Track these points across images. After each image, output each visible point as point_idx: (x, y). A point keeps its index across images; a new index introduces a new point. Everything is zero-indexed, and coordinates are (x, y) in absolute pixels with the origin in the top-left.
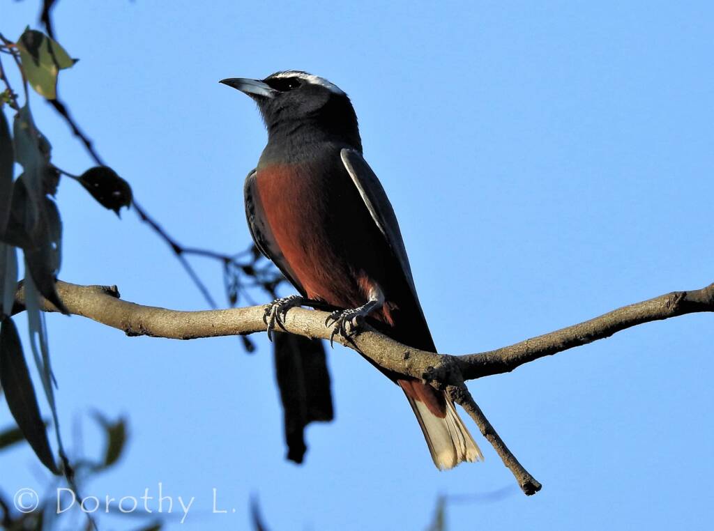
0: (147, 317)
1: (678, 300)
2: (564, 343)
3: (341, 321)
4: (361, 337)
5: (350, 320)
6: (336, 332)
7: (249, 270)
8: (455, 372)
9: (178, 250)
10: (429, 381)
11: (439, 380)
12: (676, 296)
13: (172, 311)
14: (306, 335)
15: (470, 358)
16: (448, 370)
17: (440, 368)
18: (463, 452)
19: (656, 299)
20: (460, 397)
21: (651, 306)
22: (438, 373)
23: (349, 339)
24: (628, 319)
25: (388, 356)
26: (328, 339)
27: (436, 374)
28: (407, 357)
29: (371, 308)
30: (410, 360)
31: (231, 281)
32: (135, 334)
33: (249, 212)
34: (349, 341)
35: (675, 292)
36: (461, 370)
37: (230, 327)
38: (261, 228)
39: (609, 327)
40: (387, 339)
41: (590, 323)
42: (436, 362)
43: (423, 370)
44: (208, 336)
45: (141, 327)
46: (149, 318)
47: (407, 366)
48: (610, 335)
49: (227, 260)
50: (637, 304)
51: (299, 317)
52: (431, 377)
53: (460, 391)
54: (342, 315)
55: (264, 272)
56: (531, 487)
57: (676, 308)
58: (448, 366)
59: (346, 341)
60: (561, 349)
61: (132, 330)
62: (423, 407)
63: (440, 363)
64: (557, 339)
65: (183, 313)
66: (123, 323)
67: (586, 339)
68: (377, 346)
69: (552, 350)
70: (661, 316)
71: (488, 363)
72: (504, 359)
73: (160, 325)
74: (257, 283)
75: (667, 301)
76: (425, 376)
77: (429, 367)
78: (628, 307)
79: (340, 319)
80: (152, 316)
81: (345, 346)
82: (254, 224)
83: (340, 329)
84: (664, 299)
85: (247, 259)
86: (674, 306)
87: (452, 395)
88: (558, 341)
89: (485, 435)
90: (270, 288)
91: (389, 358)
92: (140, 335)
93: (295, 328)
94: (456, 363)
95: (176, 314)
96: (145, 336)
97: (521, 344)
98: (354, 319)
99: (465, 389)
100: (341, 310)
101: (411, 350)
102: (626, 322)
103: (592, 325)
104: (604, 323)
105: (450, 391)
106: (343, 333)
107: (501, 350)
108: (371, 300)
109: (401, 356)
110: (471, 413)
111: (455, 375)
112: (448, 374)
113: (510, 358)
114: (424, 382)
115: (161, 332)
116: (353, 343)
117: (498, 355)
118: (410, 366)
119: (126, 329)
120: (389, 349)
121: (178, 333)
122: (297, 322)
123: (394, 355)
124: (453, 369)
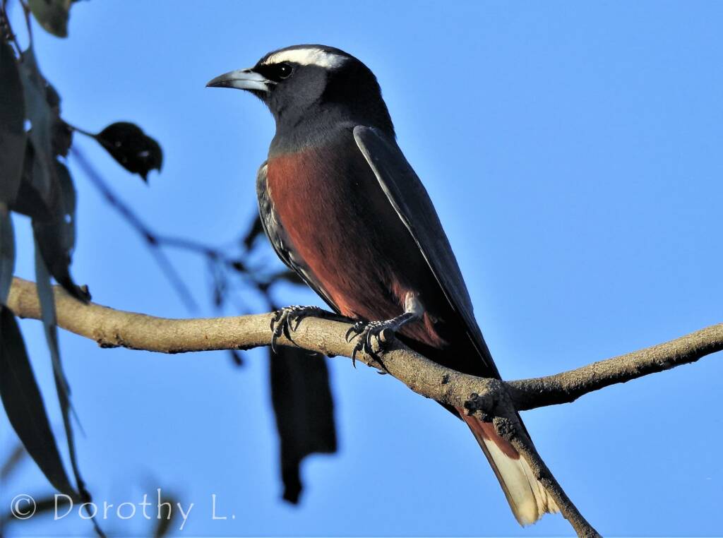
0: (125, 324)
2: (639, 368)
3: (365, 335)
4: (389, 355)
5: (377, 334)
6: (358, 348)
7: (239, 266)
8: (504, 400)
9: (151, 240)
10: (472, 411)
11: (484, 410)
13: (156, 318)
14: (321, 351)
15: (523, 384)
16: (496, 399)
17: (486, 395)
18: (545, 501)
20: (509, 432)
22: (483, 401)
23: (374, 357)
24: (719, 340)
25: (423, 379)
26: (350, 357)
27: (481, 403)
28: (445, 381)
29: (404, 321)
30: (449, 384)
32: (110, 346)
34: (376, 359)
36: (511, 398)
37: (227, 339)
39: (695, 350)
40: (421, 358)
41: (671, 344)
42: (482, 387)
43: (465, 397)
44: (200, 350)
45: (118, 337)
46: (127, 326)
47: (445, 391)
48: (695, 360)
49: (212, 255)
51: (313, 329)
52: (474, 406)
53: (510, 424)
54: (366, 328)
58: (496, 393)
59: (371, 359)
60: (635, 376)
61: (106, 340)
62: (493, 446)
63: (486, 390)
64: (631, 364)
65: (170, 321)
66: (95, 332)
67: (668, 364)
68: (409, 367)
69: (623, 377)
71: (546, 391)
72: (565, 385)
73: (139, 335)
76: (467, 405)
77: (473, 394)
79: (364, 332)
80: (132, 324)
81: (369, 365)
82: (271, 227)
83: (364, 345)
85: (236, 253)
87: (500, 429)
88: (633, 366)
89: (539, 479)
90: (264, 288)
91: (424, 382)
92: (116, 346)
93: (307, 343)
94: (506, 390)
95: (160, 321)
96: (122, 349)
97: (587, 368)
98: (382, 333)
100: (366, 322)
101: (451, 373)
102: (716, 344)
103: (674, 347)
104: (689, 344)
105: (498, 424)
106: (368, 350)
107: (561, 375)
108: (407, 312)
109: (438, 380)
111: (504, 405)
112: (496, 403)
113: (573, 385)
114: (466, 412)
115: (142, 343)
116: (381, 363)
117: (558, 381)
118: (449, 393)
119: (98, 338)
120: (423, 371)
121: (164, 346)
122: (311, 335)
123: (430, 378)
124: (502, 397)
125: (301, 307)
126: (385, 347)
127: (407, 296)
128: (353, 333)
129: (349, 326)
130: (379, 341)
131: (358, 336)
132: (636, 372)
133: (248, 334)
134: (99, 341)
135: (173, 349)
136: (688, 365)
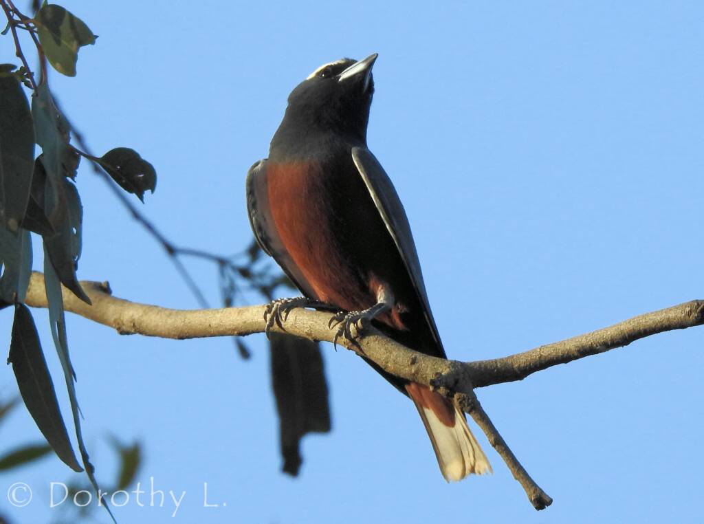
0: (140, 314)
1: (700, 308)
2: (579, 351)
3: (345, 323)
4: (366, 340)
5: (355, 322)
6: (339, 334)
7: (245, 273)
8: (464, 378)
9: (171, 250)
10: (436, 387)
11: (447, 387)
12: (698, 305)
13: (166, 309)
14: (307, 337)
15: (480, 365)
16: (457, 377)
17: (449, 374)
18: (472, 463)
19: (677, 308)
20: (468, 406)
21: (672, 315)
22: (446, 379)
23: (353, 341)
24: (647, 327)
25: (394, 361)
26: (332, 342)
27: (444, 381)
28: (414, 362)
29: (377, 311)
30: (417, 365)
31: (227, 284)
32: (128, 333)
33: (251, 206)
34: (354, 343)
35: (697, 301)
36: (470, 377)
37: (227, 327)
38: (263, 224)
39: (627, 335)
41: (607, 331)
42: (445, 367)
43: (430, 376)
44: (204, 337)
45: (134, 326)
46: (142, 316)
47: (413, 371)
48: (627, 344)
49: (222, 262)
50: (656, 312)
51: (301, 318)
52: (438, 383)
53: (469, 399)
54: (346, 317)
55: (261, 275)
56: (541, 502)
57: (698, 316)
58: (457, 373)
59: (350, 344)
60: (576, 358)
61: (124, 328)
62: (431, 414)
63: (448, 370)
64: (571, 346)
65: (178, 312)
66: (115, 321)
67: (603, 347)
68: (382, 350)
69: (566, 358)
70: (682, 325)
71: (499, 370)
72: (516, 366)
73: (153, 324)
74: (254, 287)
75: (688, 309)
76: (432, 382)
77: (437, 374)
78: (647, 315)
79: (345, 320)
80: (146, 314)
81: (349, 349)
82: (256, 220)
83: (344, 331)
84: (686, 307)
85: (243, 261)
86: (696, 315)
87: (460, 403)
88: (573, 349)
89: (494, 446)
90: (267, 291)
91: (395, 362)
92: (132, 334)
93: (296, 330)
94: (465, 370)
95: (171, 312)
96: (138, 335)
97: (534, 351)
98: (359, 321)
99: (474, 397)
100: (346, 312)
101: (419, 355)
102: (644, 330)
103: (609, 333)
104: (622, 331)
105: (458, 399)
106: (348, 335)
107: (512, 357)
108: (379, 302)
109: (407, 361)
110: (479, 422)
111: (464, 382)
112: (457, 382)
113: (522, 365)
114: (431, 388)
115: (155, 330)
116: (359, 347)
117: (509, 362)
118: (417, 372)
119: (117, 327)
120: (395, 353)
121: (173, 333)
122: (299, 324)
123: (400, 360)
124: (461, 376)
125: (289, 299)
126: (362, 333)
127: (380, 288)
128: (335, 322)
129: (331, 315)
130: (357, 328)
131: (339, 324)
132: (576, 354)
133: (245, 322)
134: (119, 329)
135: (182, 335)
136: (620, 348)
